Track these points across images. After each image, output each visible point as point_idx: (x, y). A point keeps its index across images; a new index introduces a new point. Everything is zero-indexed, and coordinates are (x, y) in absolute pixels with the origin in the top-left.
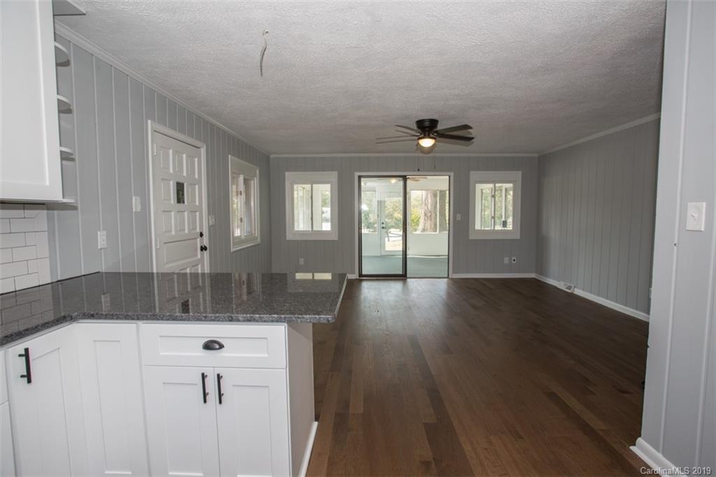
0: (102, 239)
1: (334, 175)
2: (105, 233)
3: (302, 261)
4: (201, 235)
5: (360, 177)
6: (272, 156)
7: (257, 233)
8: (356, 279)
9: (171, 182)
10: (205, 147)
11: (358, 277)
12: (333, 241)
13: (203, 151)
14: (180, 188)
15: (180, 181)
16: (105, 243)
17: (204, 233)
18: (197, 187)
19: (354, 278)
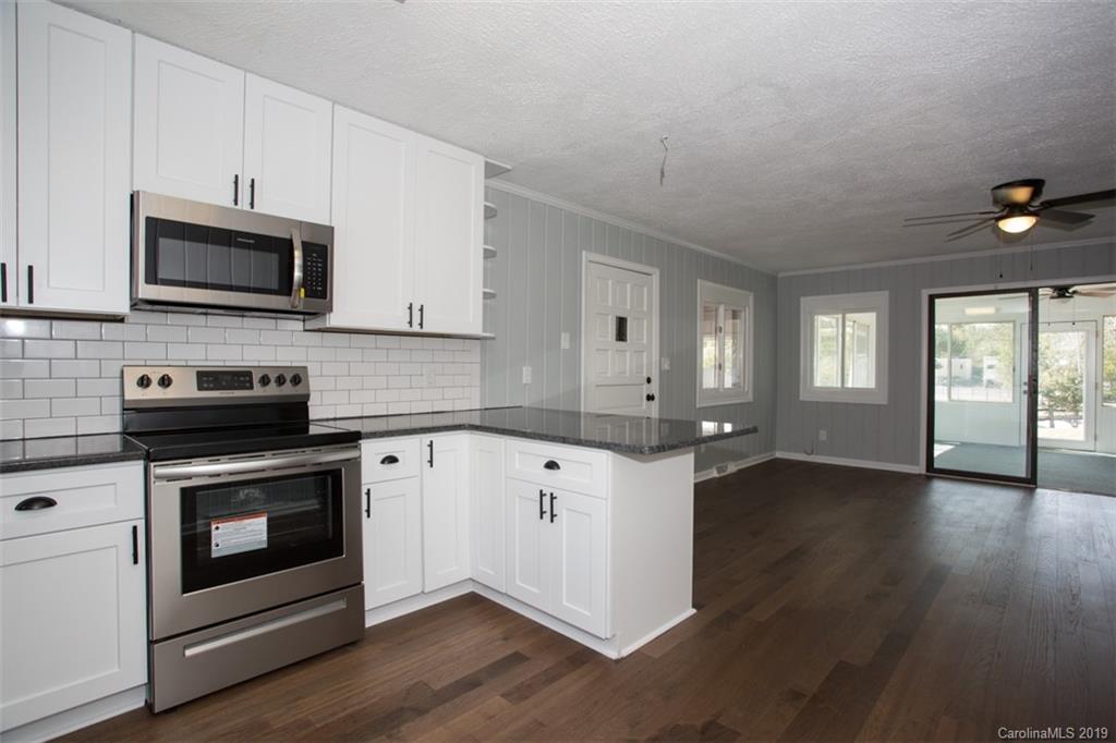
0: (527, 375)
1: (883, 297)
2: (530, 368)
3: (823, 435)
4: (649, 380)
5: (932, 299)
6: (781, 275)
7: (748, 388)
8: (920, 475)
9: (610, 317)
10: (658, 273)
11: (924, 472)
12: (879, 406)
13: (656, 279)
14: (621, 324)
15: (623, 315)
16: (529, 378)
17: (652, 379)
18: (645, 322)
19: (917, 472)
